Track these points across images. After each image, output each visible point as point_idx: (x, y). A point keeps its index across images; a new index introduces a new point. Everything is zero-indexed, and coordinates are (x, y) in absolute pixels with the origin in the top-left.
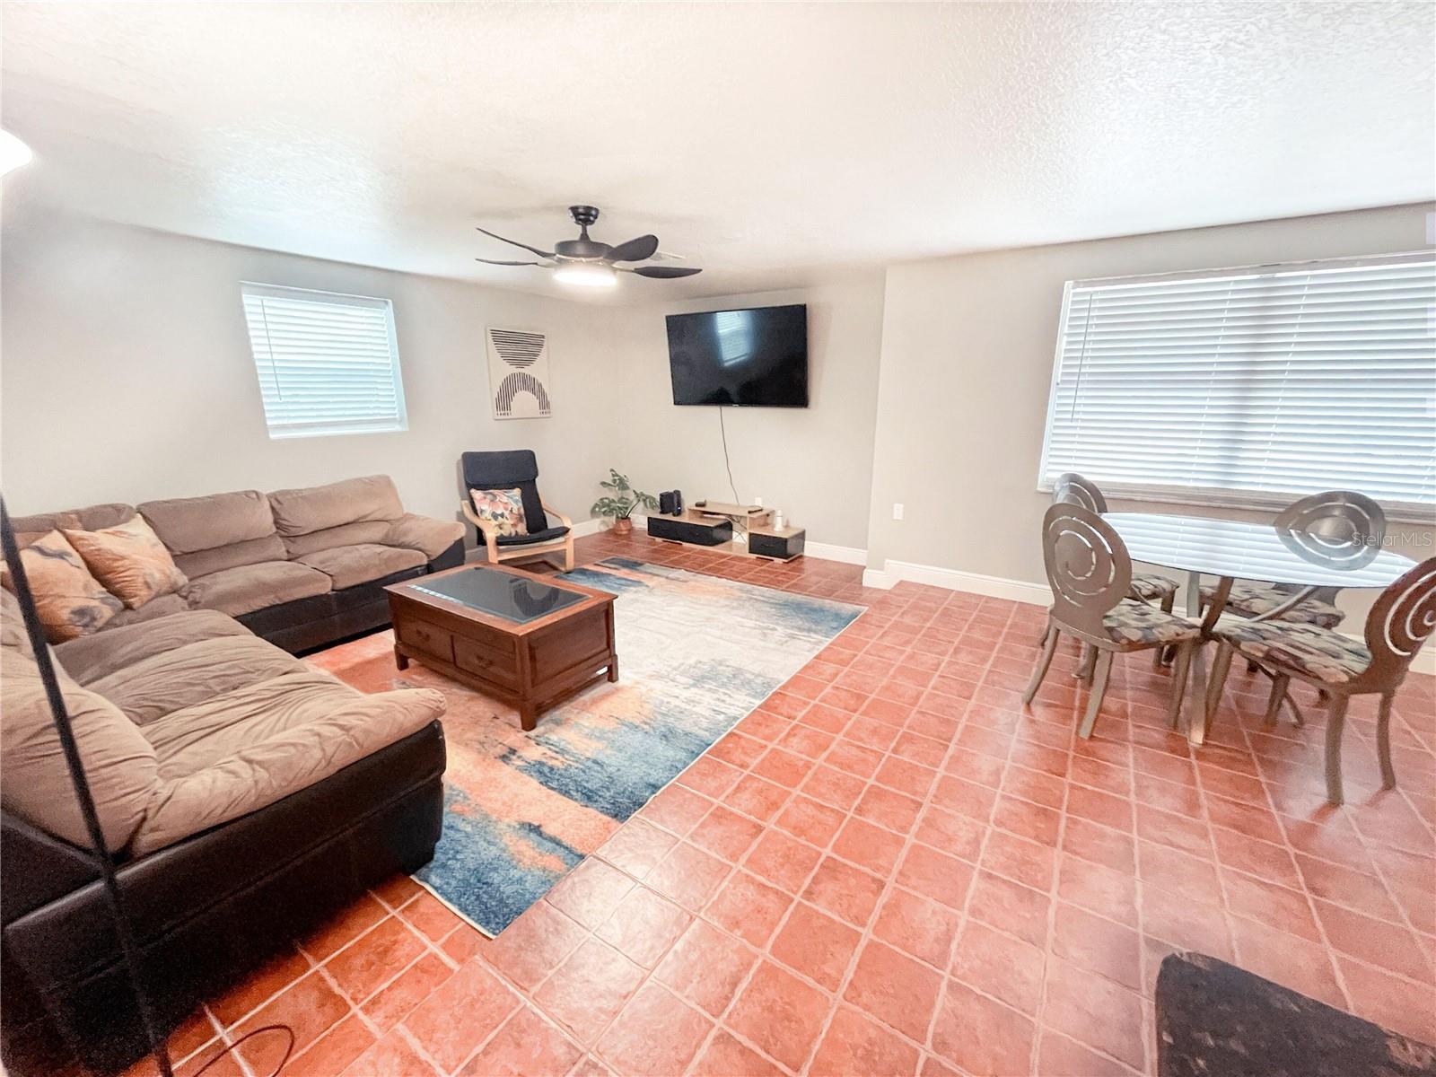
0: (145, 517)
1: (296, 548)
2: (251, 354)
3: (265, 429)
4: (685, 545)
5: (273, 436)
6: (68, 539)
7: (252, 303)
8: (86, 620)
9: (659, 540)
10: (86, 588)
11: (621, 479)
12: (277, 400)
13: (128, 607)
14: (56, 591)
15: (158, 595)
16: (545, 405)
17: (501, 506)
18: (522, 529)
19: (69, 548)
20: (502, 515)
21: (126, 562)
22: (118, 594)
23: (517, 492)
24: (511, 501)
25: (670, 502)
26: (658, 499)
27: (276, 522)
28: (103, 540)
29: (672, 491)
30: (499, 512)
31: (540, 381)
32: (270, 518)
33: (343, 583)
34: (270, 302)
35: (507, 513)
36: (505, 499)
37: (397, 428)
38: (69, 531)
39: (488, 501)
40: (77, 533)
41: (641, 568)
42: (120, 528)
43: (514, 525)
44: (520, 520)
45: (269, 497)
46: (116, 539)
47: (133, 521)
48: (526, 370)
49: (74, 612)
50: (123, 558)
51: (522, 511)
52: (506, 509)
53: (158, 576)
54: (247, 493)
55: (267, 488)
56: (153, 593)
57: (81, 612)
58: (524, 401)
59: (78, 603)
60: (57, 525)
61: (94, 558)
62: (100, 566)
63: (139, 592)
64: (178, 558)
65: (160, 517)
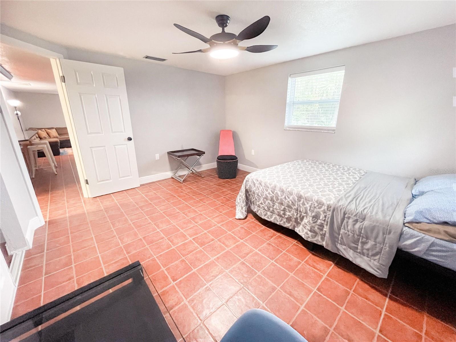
10: (46, 135)
14: (42, 134)
22: (50, 136)
40: (46, 129)
42: (52, 130)
46: (50, 131)
50: (51, 133)
53: (55, 135)
56: (54, 137)
60: (44, 128)
61: (48, 132)
62: (48, 133)
63: (52, 137)
64: (59, 134)
65: (57, 129)
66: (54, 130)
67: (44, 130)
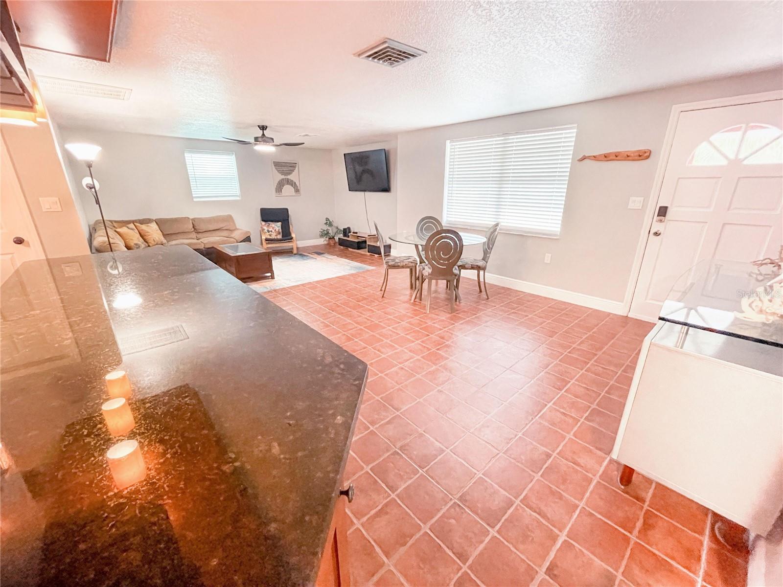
0: (156, 222)
1: (199, 236)
2: (187, 172)
3: (193, 198)
4: (350, 249)
5: (195, 200)
6: (135, 226)
7: (187, 156)
8: (138, 246)
9: (342, 247)
10: (138, 238)
11: (330, 222)
12: (196, 188)
13: (149, 246)
14: (131, 238)
15: (157, 244)
16: (297, 191)
17: (271, 228)
18: (280, 237)
19: (135, 228)
20: (271, 231)
21: (149, 234)
22: (147, 242)
23: (279, 224)
24: (277, 226)
25: (346, 232)
26: (342, 230)
27: (193, 227)
28: (143, 227)
29: (346, 227)
30: (270, 230)
31: (295, 181)
32: (192, 226)
33: (207, 246)
34: (193, 155)
35: (273, 231)
36: (273, 226)
37: (238, 198)
38: (135, 224)
39: (267, 225)
40: (137, 224)
41: (323, 255)
42: (149, 224)
43: (276, 235)
44: (279, 233)
45: (192, 219)
46: (146, 227)
47: (152, 223)
48: (289, 177)
49: (135, 244)
50: (148, 232)
51: (281, 230)
52: (273, 229)
53: (157, 238)
54: (185, 218)
55: (191, 217)
56: (155, 243)
57: (136, 244)
58: (288, 189)
59: (136, 242)
60: (133, 222)
61: (141, 231)
62: (142, 234)
63: (152, 242)
64: (164, 235)
65: (160, 223)
66: (154, 226)
67: (131, 225)
